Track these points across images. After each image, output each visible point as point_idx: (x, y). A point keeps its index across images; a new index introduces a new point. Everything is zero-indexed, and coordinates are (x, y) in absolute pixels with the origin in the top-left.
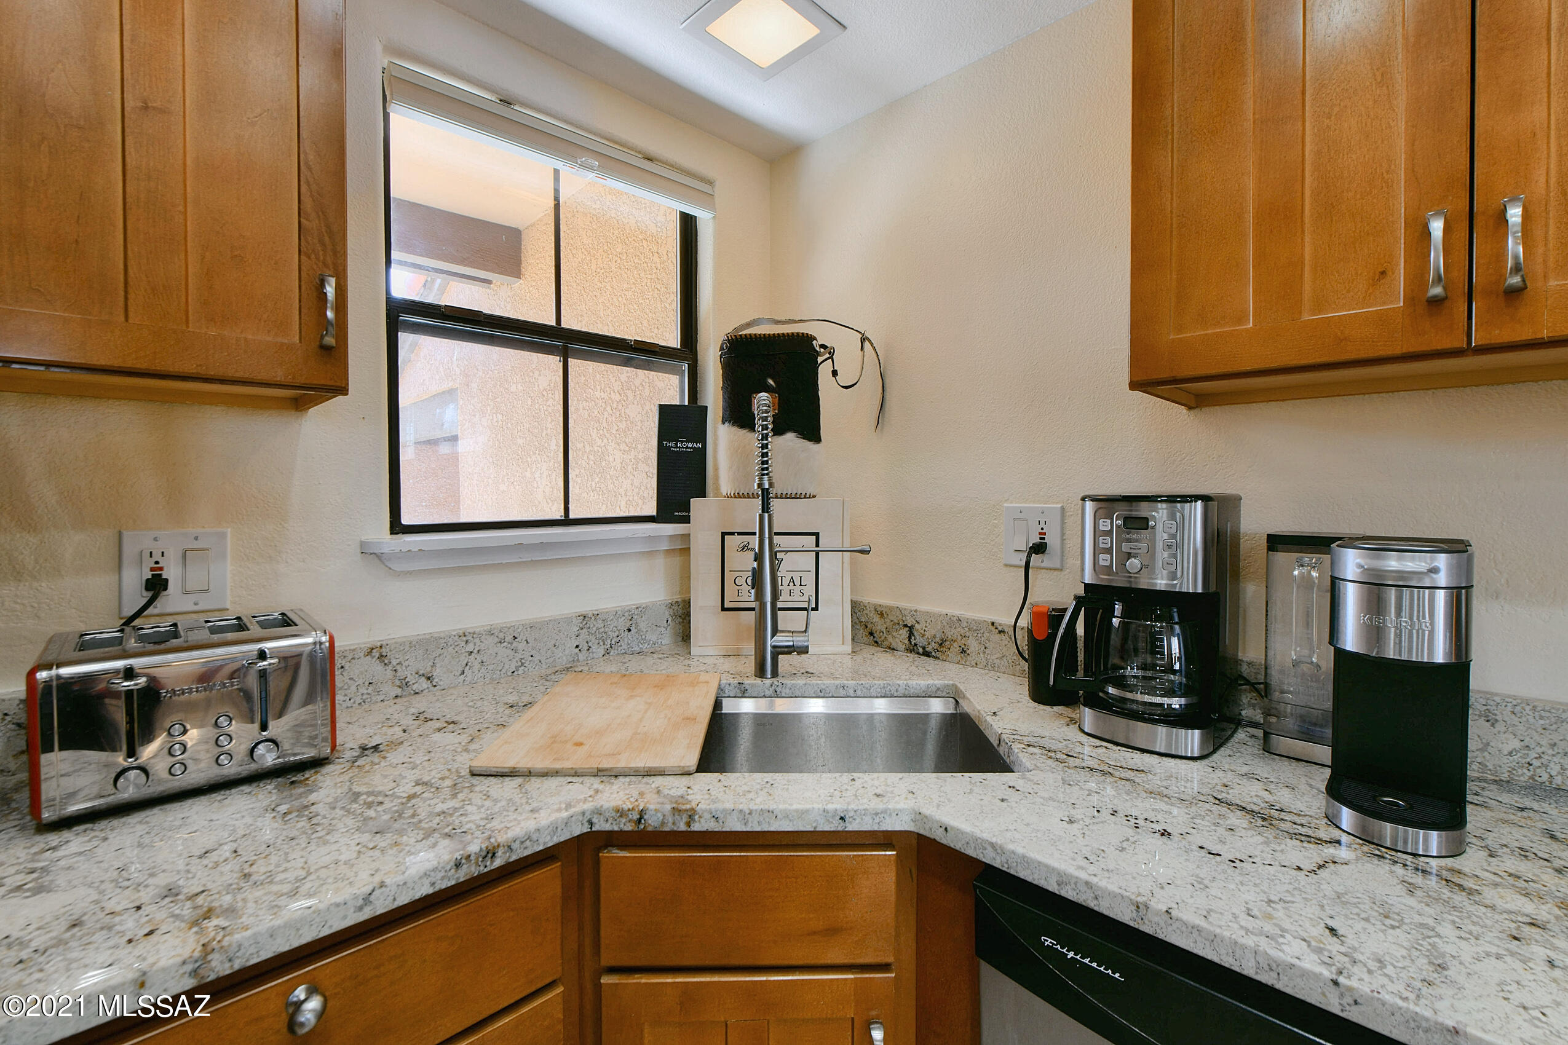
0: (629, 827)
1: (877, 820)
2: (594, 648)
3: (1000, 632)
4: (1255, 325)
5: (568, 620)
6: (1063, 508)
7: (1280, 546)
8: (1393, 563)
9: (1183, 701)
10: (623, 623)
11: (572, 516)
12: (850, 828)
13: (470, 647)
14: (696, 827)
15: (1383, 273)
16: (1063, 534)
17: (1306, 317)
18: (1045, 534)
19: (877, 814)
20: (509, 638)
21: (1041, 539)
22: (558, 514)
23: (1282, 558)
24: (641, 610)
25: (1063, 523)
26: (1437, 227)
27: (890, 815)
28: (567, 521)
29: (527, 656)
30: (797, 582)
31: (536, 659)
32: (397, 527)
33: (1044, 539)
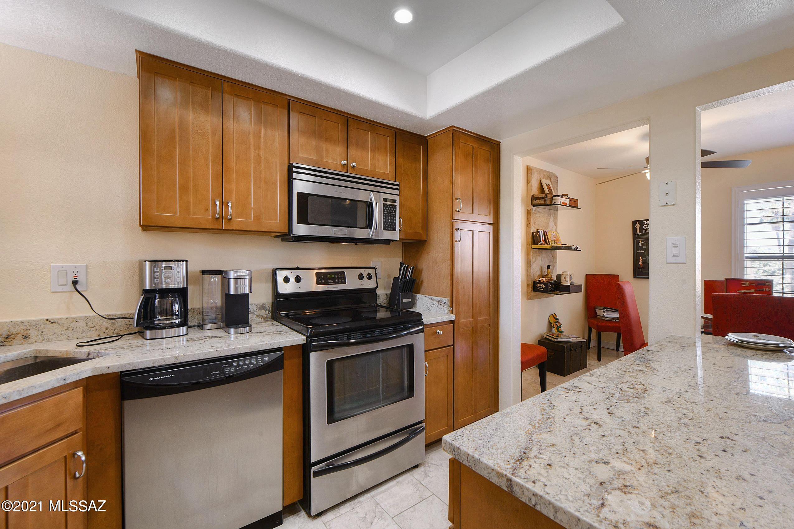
1: (78, 376)
3: (52, 323)
4: (179, 215)
6: (87, 266)
7: (206, 274)
8: (239, 274)
9: (179, 320)
15: (207, 209)
16: (87, 276)
17: (191, 216)
18: (77, 277)
19: (78, 374)
21: (75, 279)
23: (206, 276)
25: (87, 272)
26: (218, 203)
27: (83, 372)
33: (77, 279)
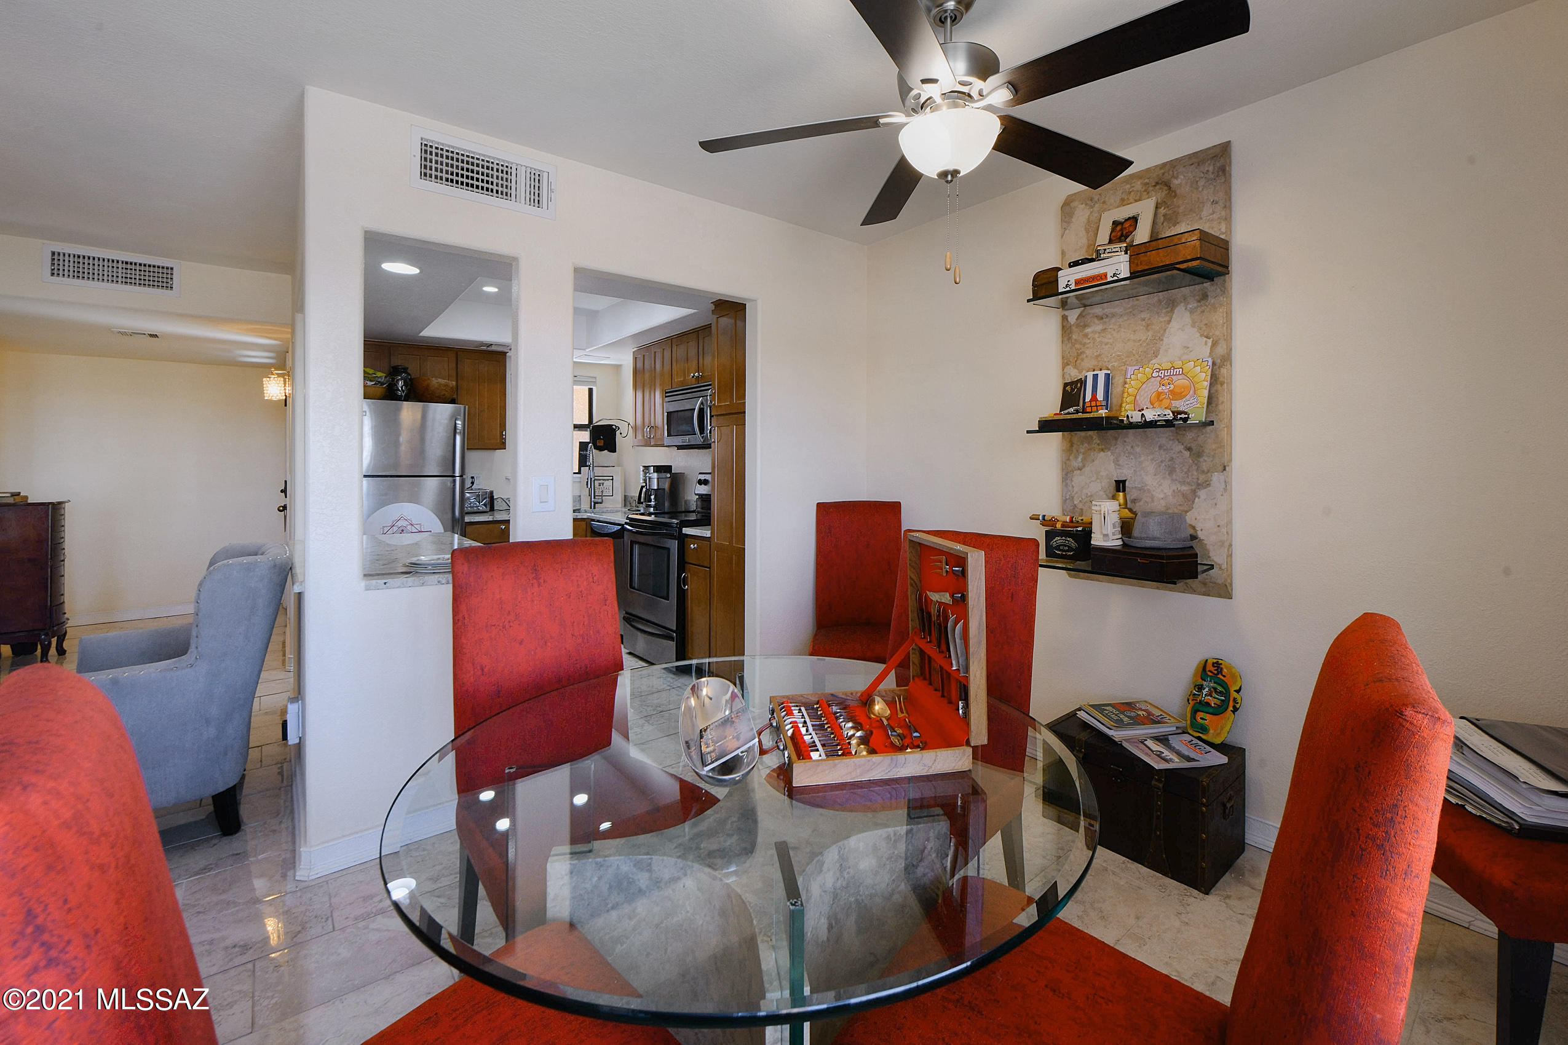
30: (608, 489)
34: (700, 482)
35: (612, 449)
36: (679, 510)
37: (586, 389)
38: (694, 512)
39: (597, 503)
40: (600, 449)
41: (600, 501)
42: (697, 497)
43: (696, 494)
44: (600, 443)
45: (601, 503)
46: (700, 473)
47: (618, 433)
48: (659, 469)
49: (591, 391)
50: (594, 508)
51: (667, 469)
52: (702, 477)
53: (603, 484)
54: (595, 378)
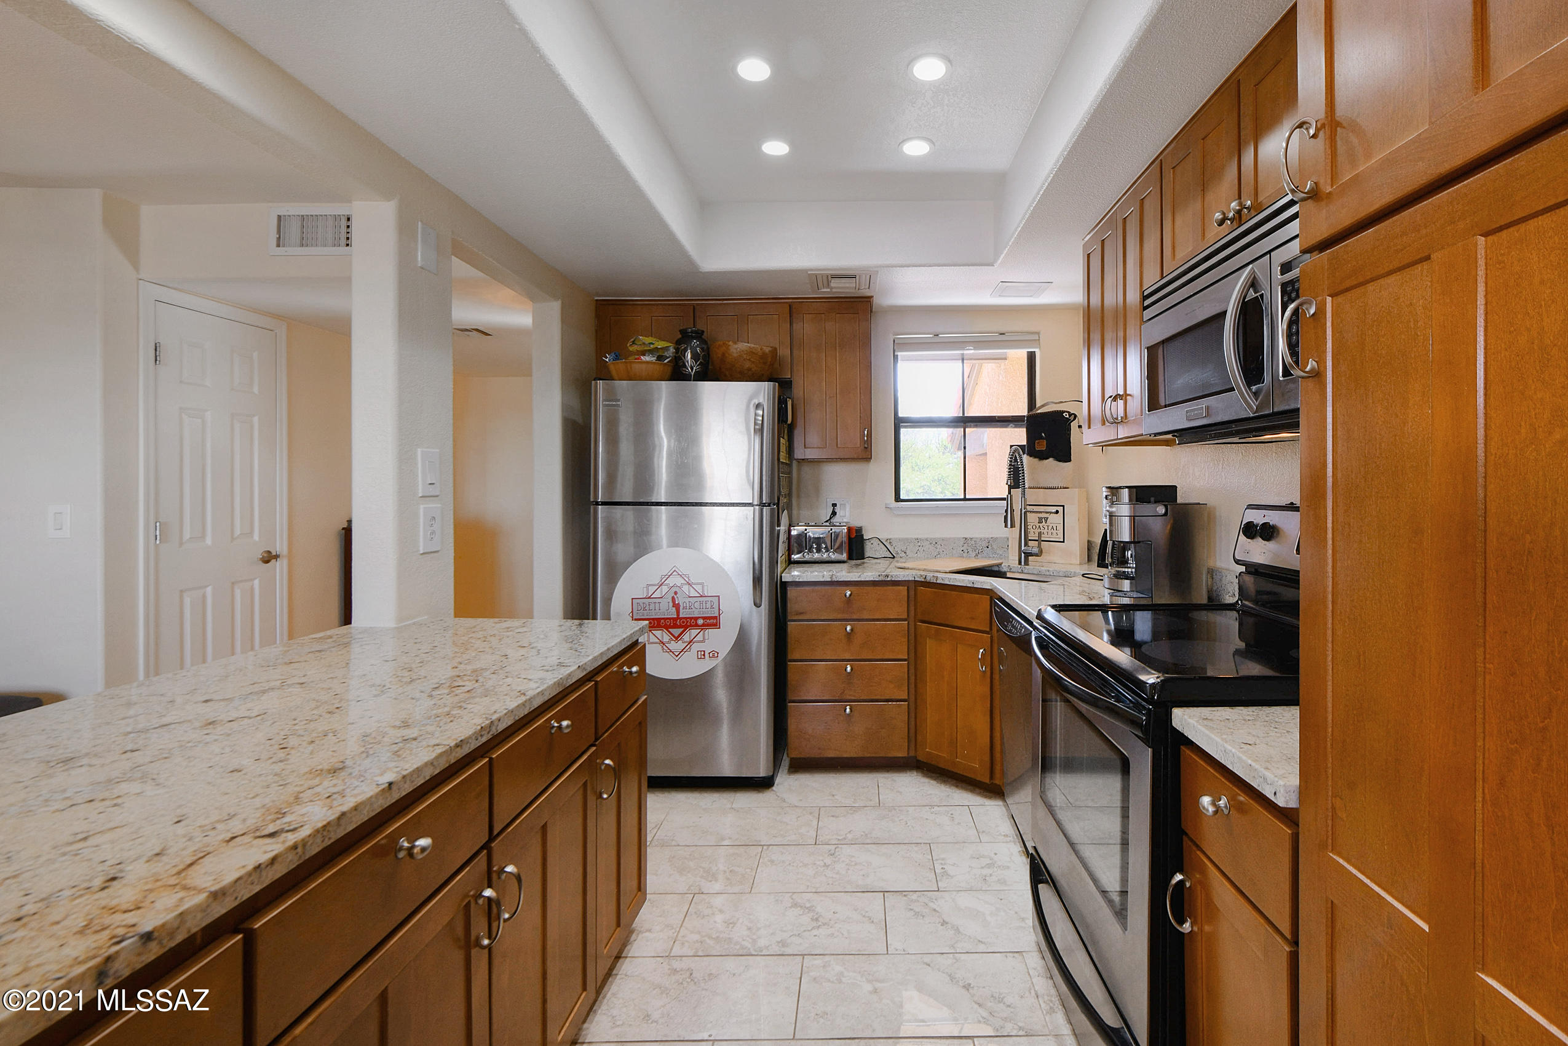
0: (923, 580)
2: (970, 552)
5: (959, 539)
10: (985, 544)
11: (967, 497)
12: (975, 586)
13: (919, 544)
14: (938, 582)
20: (934, 543)
22: (962, 497)
24: (995, 539)
28: (965, 499)
29: (941, 551)
30: (1055, 528)
31: (945, 553)
32: (898, 498)
34: (1250, 531)
35: (1064, 455)
36: (1195, 601)
37: (1022, 354)
38: (1231, 607)
39: (1031, 554)
40: (1041, 456)
41: (1035, 550)
42: (1243, 569)
43: (1238, 562)
44: (1041, 446)
45: (1037, 555)
46: (1250, 507)
47: (1074, 425)
48: (1142, 494)
49: (1031, 358)
50: (1026, 563)
51: (1165, 494)
52: (1258, 518)
53: (1046, 519)
54: (1038, 333)
